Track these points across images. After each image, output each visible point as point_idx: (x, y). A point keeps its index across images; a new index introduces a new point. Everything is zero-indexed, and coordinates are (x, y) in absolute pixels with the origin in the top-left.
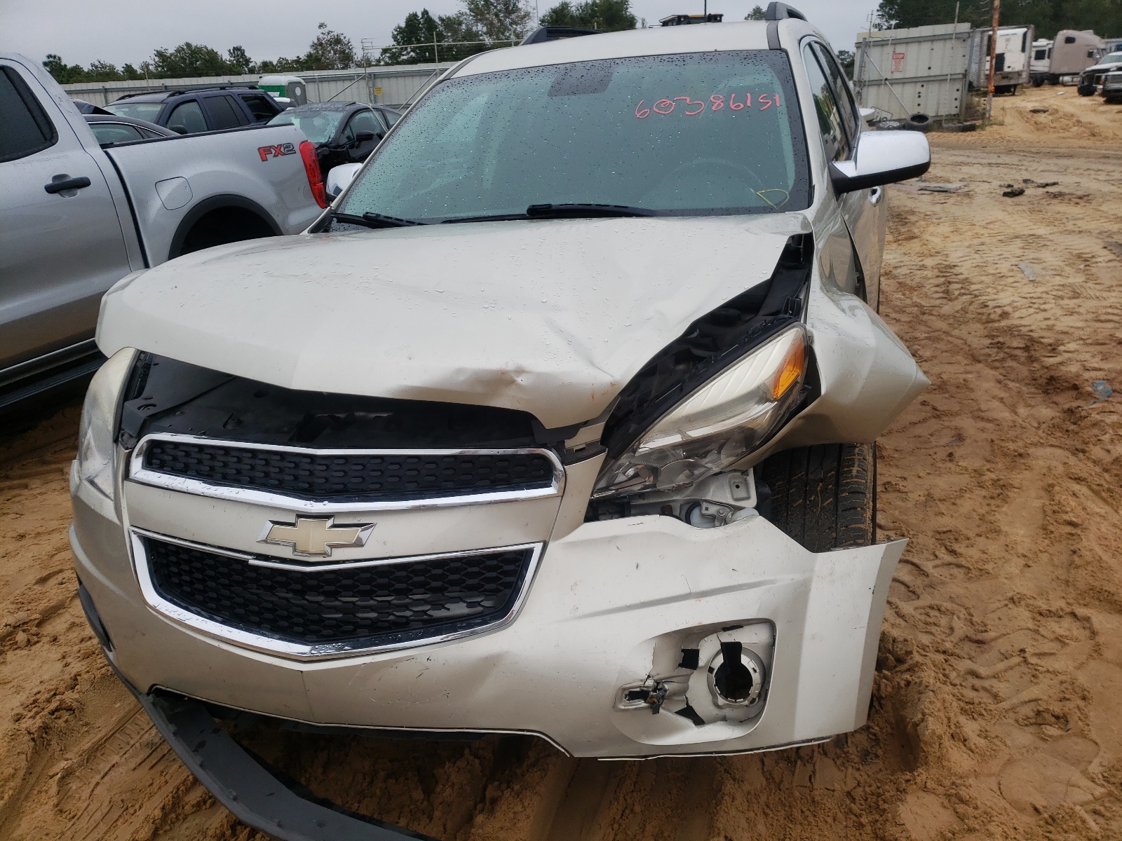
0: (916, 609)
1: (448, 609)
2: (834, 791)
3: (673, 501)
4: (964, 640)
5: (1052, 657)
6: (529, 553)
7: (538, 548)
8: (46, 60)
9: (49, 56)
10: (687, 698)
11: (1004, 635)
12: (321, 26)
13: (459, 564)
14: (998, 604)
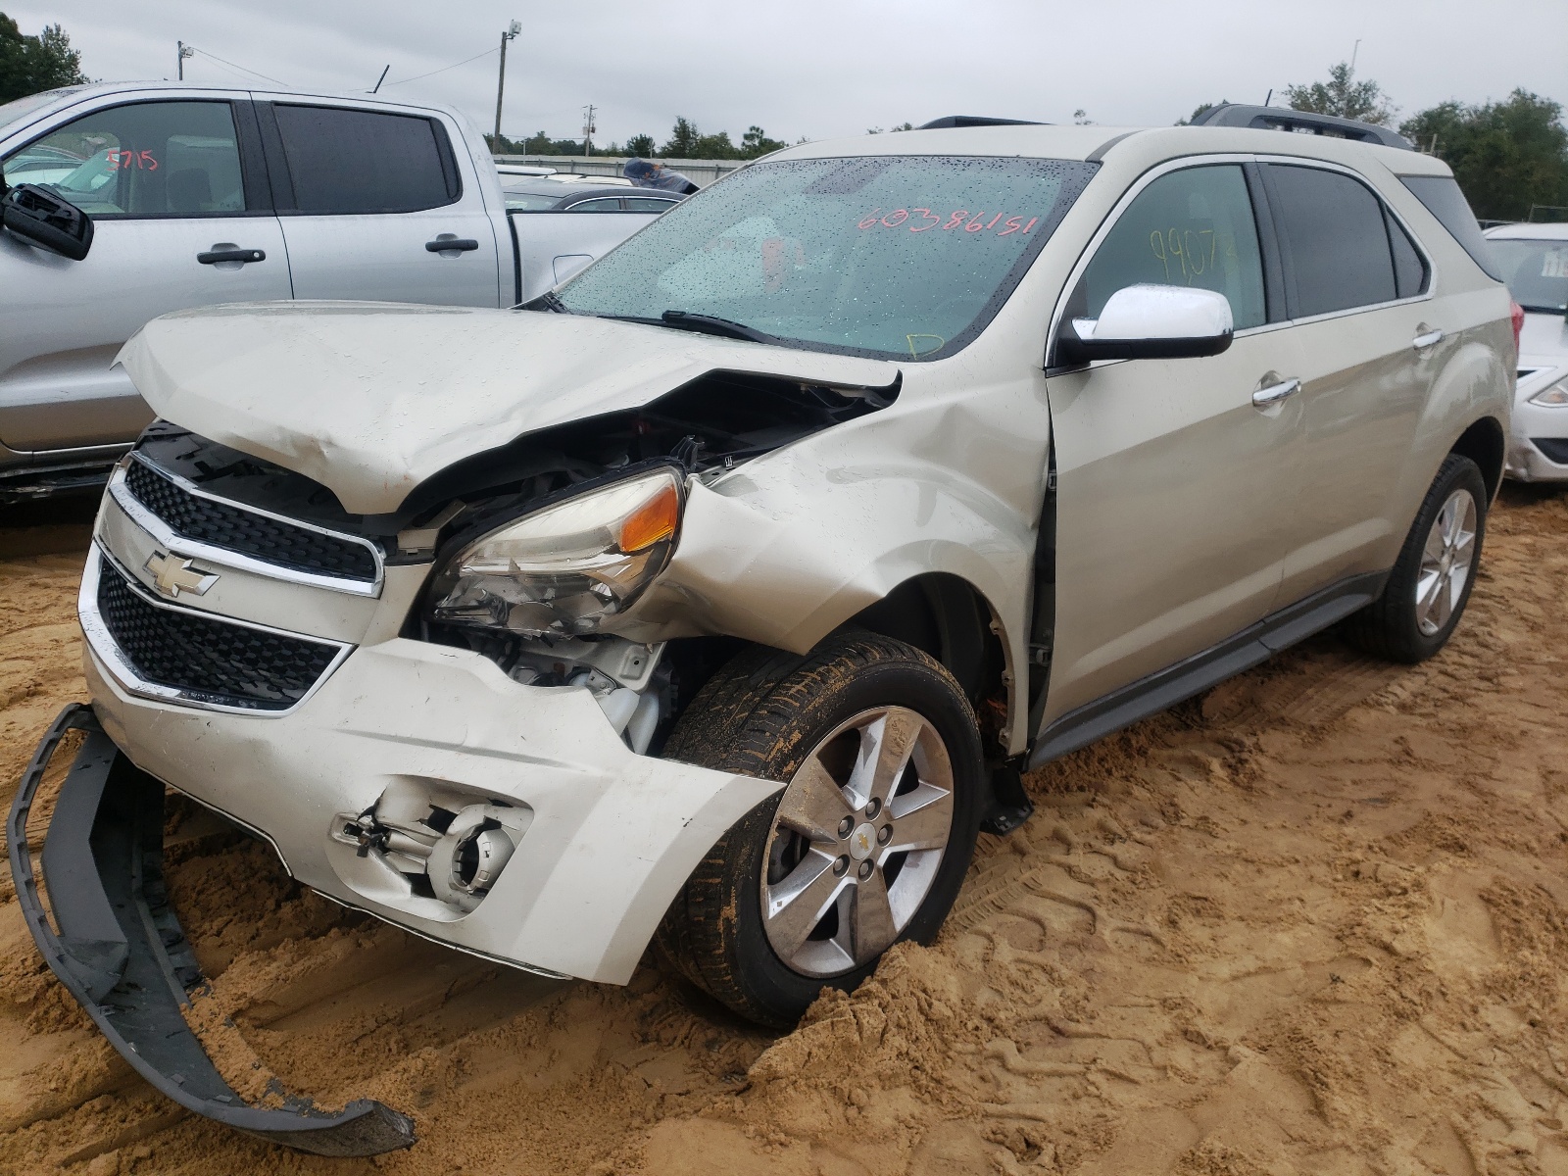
0: (1019, 961)
1: (256, 686)
2: (649, 1086)
3: (567, 660)
4: (1041, 1020)
5: (1131, 1086)
6: (335, 650)
7: (345, 648)
8: (748, 132)
9: (752, 128)
10: (427, 864)
11: (1101, 1036)
12: (1078, 114)
13: (276, 642)
14: (1142, 1001)
